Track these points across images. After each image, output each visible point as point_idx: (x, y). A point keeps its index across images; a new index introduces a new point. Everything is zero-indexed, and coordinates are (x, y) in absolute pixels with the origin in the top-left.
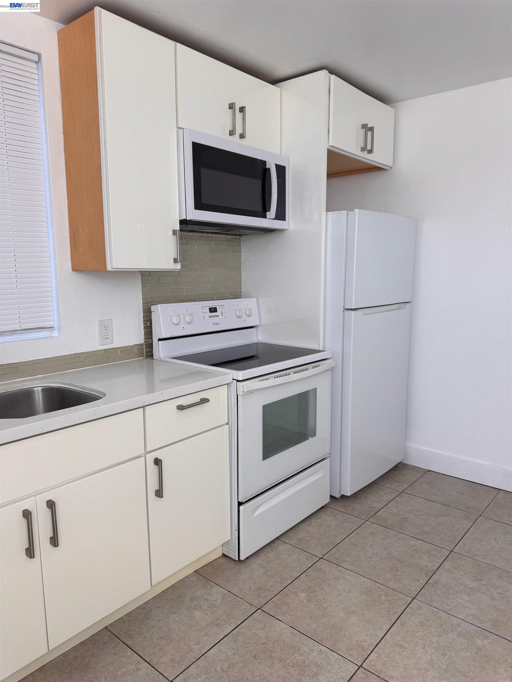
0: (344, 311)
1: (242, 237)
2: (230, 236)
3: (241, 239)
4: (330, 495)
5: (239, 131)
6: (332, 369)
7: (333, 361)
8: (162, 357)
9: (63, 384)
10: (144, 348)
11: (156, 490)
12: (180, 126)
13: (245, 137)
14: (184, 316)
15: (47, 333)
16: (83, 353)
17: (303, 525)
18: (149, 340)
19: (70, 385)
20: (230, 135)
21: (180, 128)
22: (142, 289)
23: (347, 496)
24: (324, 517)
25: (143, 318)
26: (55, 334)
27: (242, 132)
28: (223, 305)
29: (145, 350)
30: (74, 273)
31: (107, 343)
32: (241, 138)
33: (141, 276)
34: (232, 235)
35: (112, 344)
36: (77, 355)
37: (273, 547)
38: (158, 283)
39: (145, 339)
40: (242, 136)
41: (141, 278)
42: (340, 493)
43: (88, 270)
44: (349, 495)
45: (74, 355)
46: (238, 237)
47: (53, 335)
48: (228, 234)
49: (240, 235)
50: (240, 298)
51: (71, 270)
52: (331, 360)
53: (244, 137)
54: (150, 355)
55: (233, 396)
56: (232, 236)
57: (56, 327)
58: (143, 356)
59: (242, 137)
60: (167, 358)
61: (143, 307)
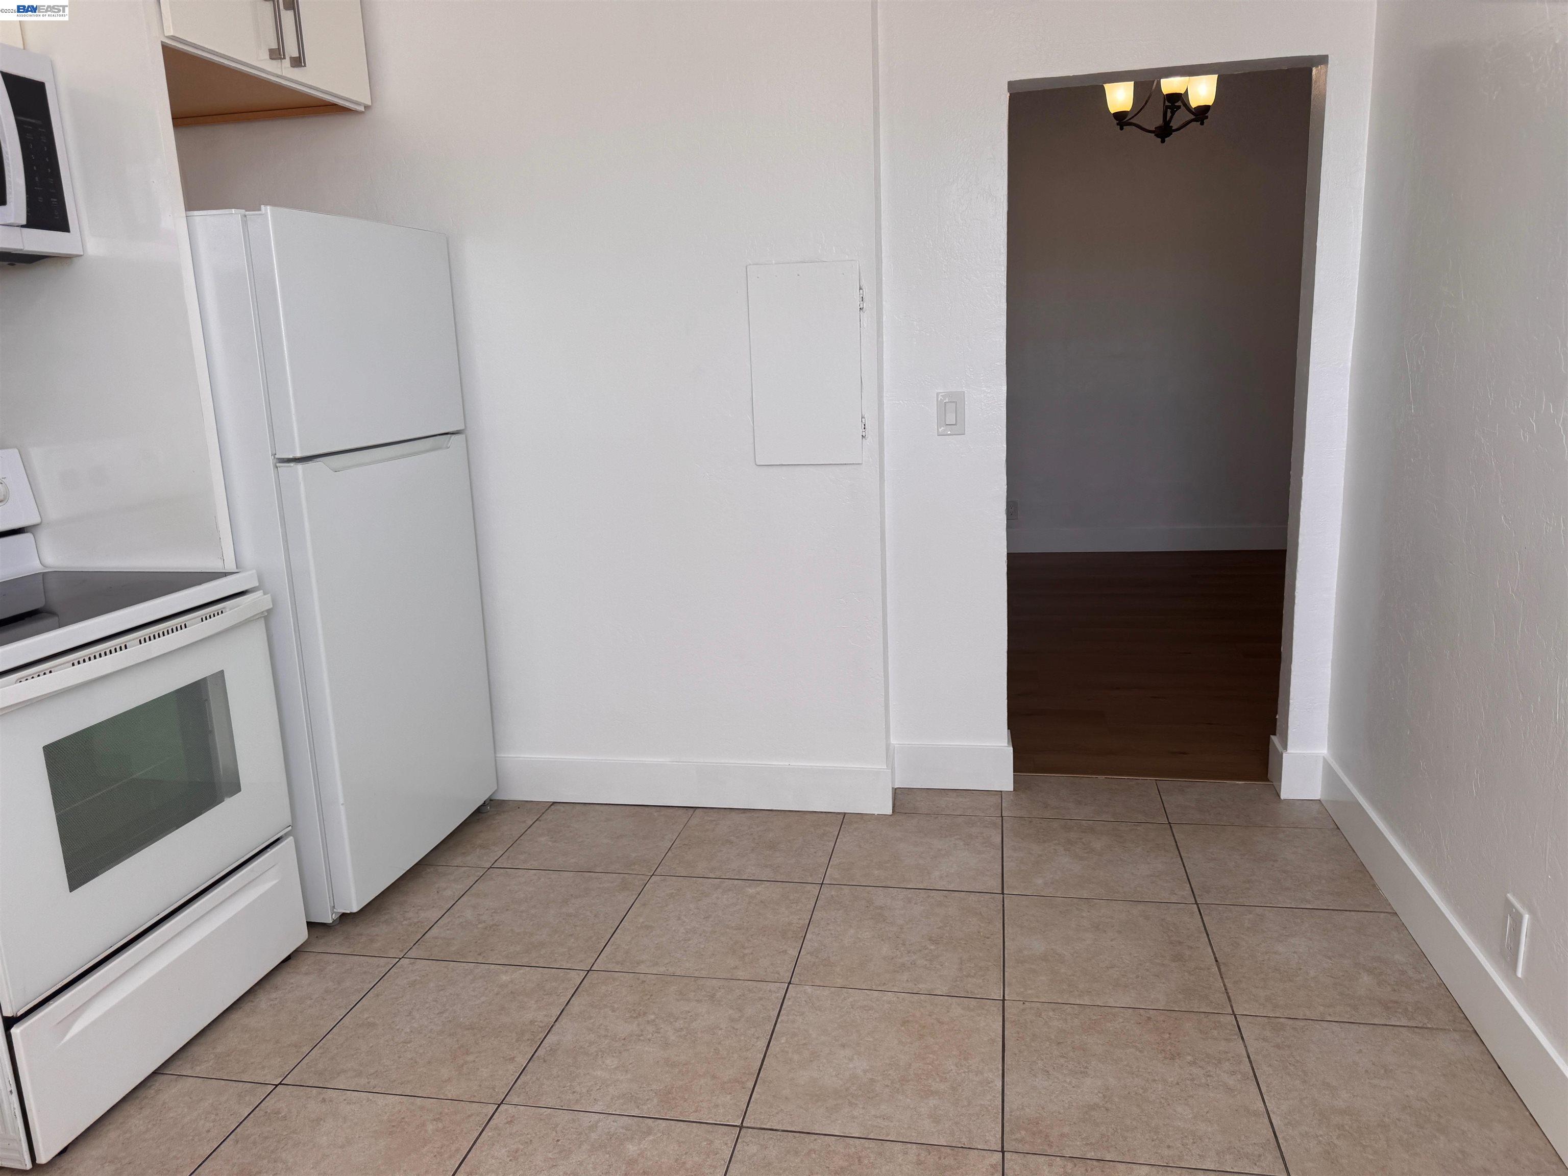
0: (278, 465)
4: (307, 922)
6: (267, 616)
7: (265, 594)
17: (235, 1016)
23: (351, 913)
24: (292, 981)
42: (335, 910)
44: (355, 909)
52: (259, 594)
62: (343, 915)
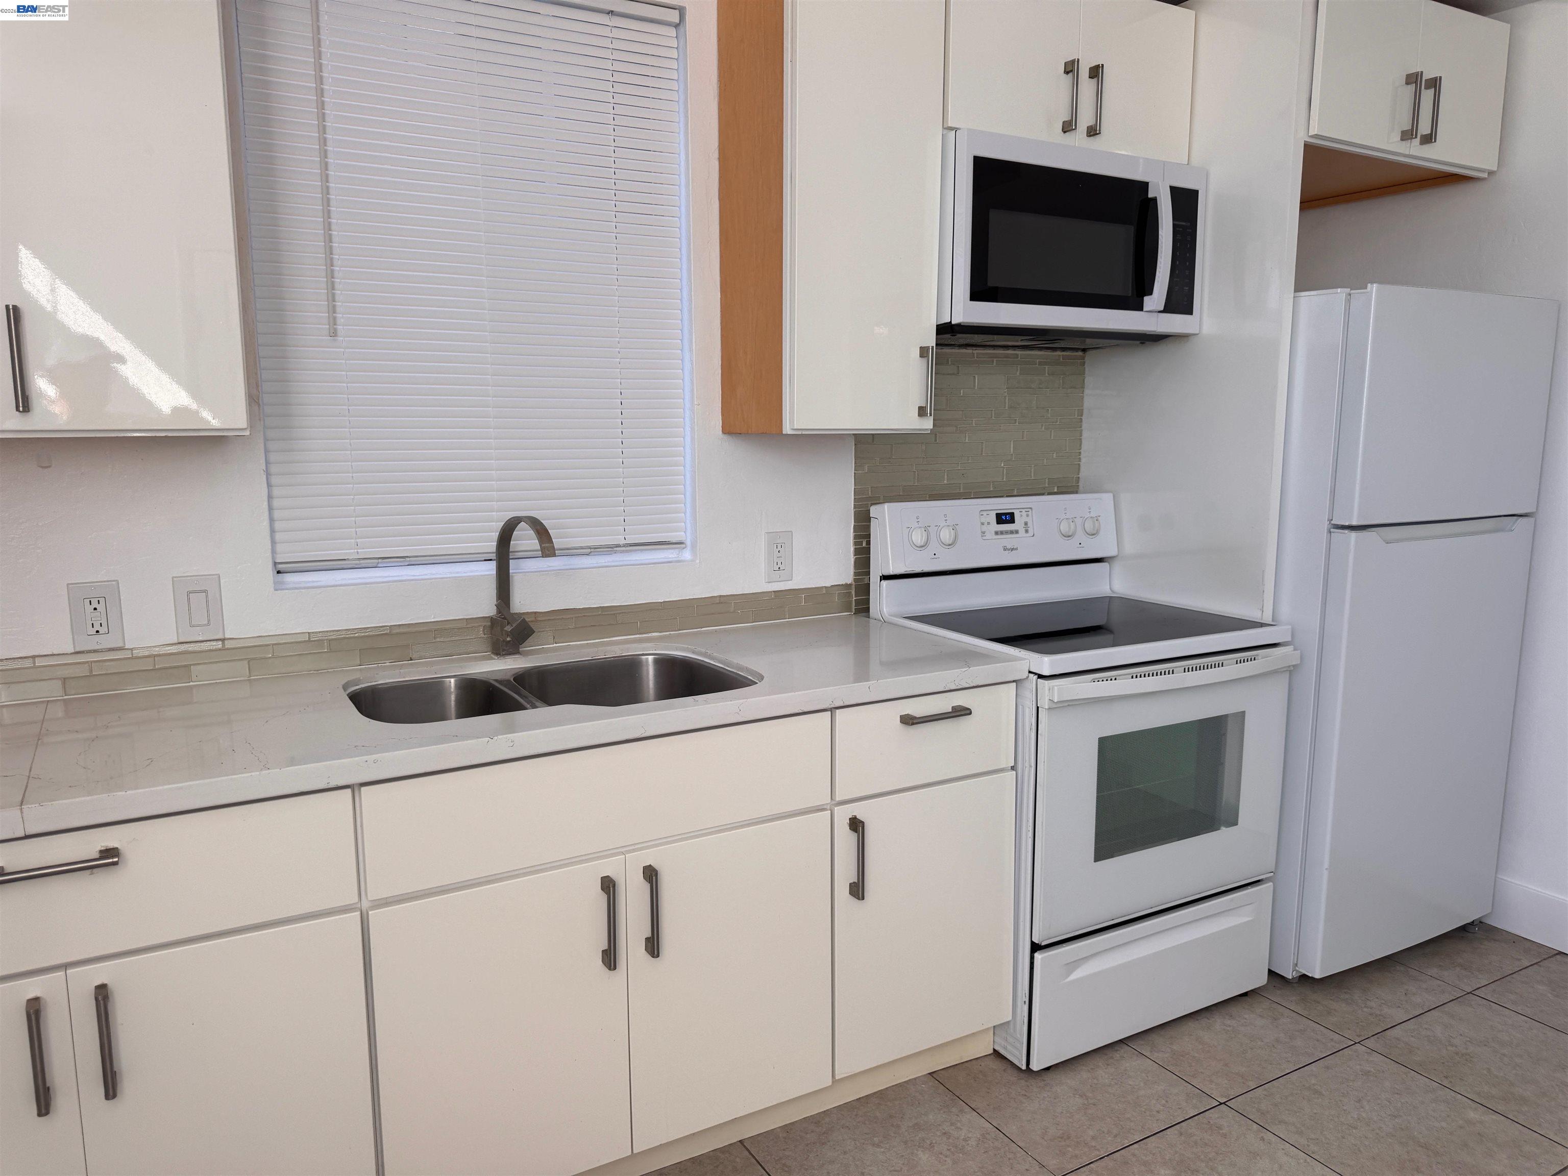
0: (1332, 530)
1: (1089, 353)
2: (1059, 353)
3: (1086, 358)
4: (1269, 969)
5: (1085, 119)
6: (1292, 671)
7: (1295, 649)
8: (887, 615)
9: (693, 653)
10: (853, 593)
11: (852, 882)
12: (949, 126)
13: (1100, 133)
14: (939, 530)
15: (672, 553)
16: (734, 595)
17: (1191, 1025)
18: (864, 577)
19: (705, 655)
20: (1065, 132)
21: (951, 129)
22: (855, 470)
23: (1312, 978)
24: (1246, 1016)
25: (854, 531)
26: (687, 555)
27: (1094, 123)
28: (1030, 508)
29: (854, 598)
30: (726, 437)
31: (780, 580)
32: (1090, 136)
33: (855, 444)
34: (1064, 349)
35: (790, 582)
36: (722, 600)
37: (1112, 1058)
38: (890, 458)
39: (856, 574)
40: (1093, 132)
41: (854, 447)
42: (1297, 968)
43: (750, 432)
44: (1317, 976)
45: (718, 598)
46: (1080, 353)
47: (682, 558)
48: (1054, 349)
49: (1084, 350)
50: (1077, 493)
51: (721, 432)
52: (1289, 649)
53: (1098, 134)
54: (863, 608)
55: (1027, 710)
56: (1064, 351)
57: (688, 543)
58: (851, 611)
59: (1091, 134)
60: (896, 616)
61: (855, 508)
62: (1304, 978)
